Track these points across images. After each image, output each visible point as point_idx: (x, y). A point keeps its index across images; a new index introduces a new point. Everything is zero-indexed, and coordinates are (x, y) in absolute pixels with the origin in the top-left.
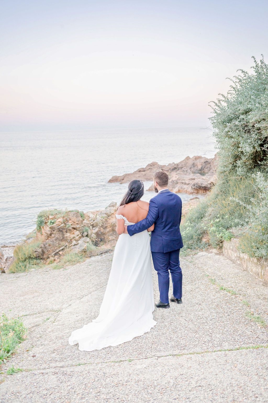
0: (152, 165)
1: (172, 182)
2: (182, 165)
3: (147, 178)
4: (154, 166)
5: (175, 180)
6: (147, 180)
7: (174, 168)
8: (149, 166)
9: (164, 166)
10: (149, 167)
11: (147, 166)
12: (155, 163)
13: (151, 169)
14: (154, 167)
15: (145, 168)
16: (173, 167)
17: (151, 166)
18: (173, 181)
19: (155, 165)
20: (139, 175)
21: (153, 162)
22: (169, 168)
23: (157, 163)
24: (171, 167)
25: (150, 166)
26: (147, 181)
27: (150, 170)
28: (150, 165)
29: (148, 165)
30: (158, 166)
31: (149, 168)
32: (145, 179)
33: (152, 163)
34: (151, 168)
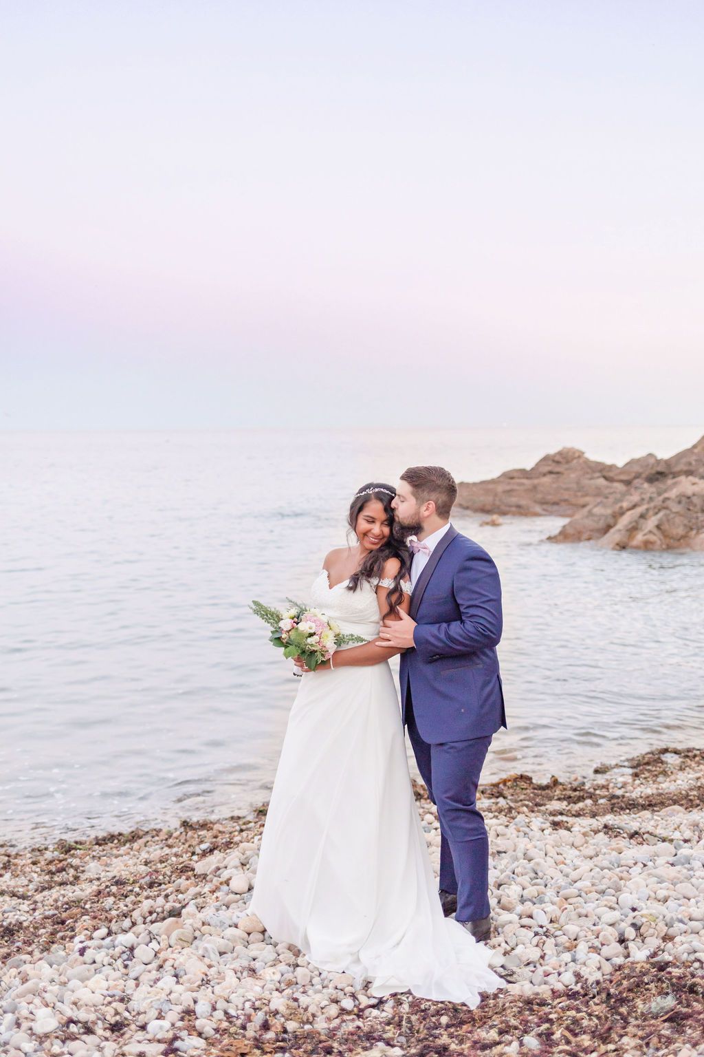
0: (561, 460)
1: (684, 500)
2: (690, 464)
3: (543, 498)
4: (568, 462)
5: (694, 495)
7: (653, 472)
8: (550, 462)
9: (611, 467)
10: (549, 465)
11: (541, 460)
12: (574, 453)
13: (558, 473)
14: (567, 466)
15: (532, 469)
16: (652, 468)
17: (558, 462)
18: (689, 498)
19: (575, 461)
20: (508, 488)
21: (564, 448)
22: (633, 475)
23: (583, 453)
24: (641, 470)
25: (554, 464)
27: (553, 476)
28: (554, 461)
29: (546, 459)
30: (585, 462)
31: (546, 469)
33: (560, 453)
34: (557, 469)
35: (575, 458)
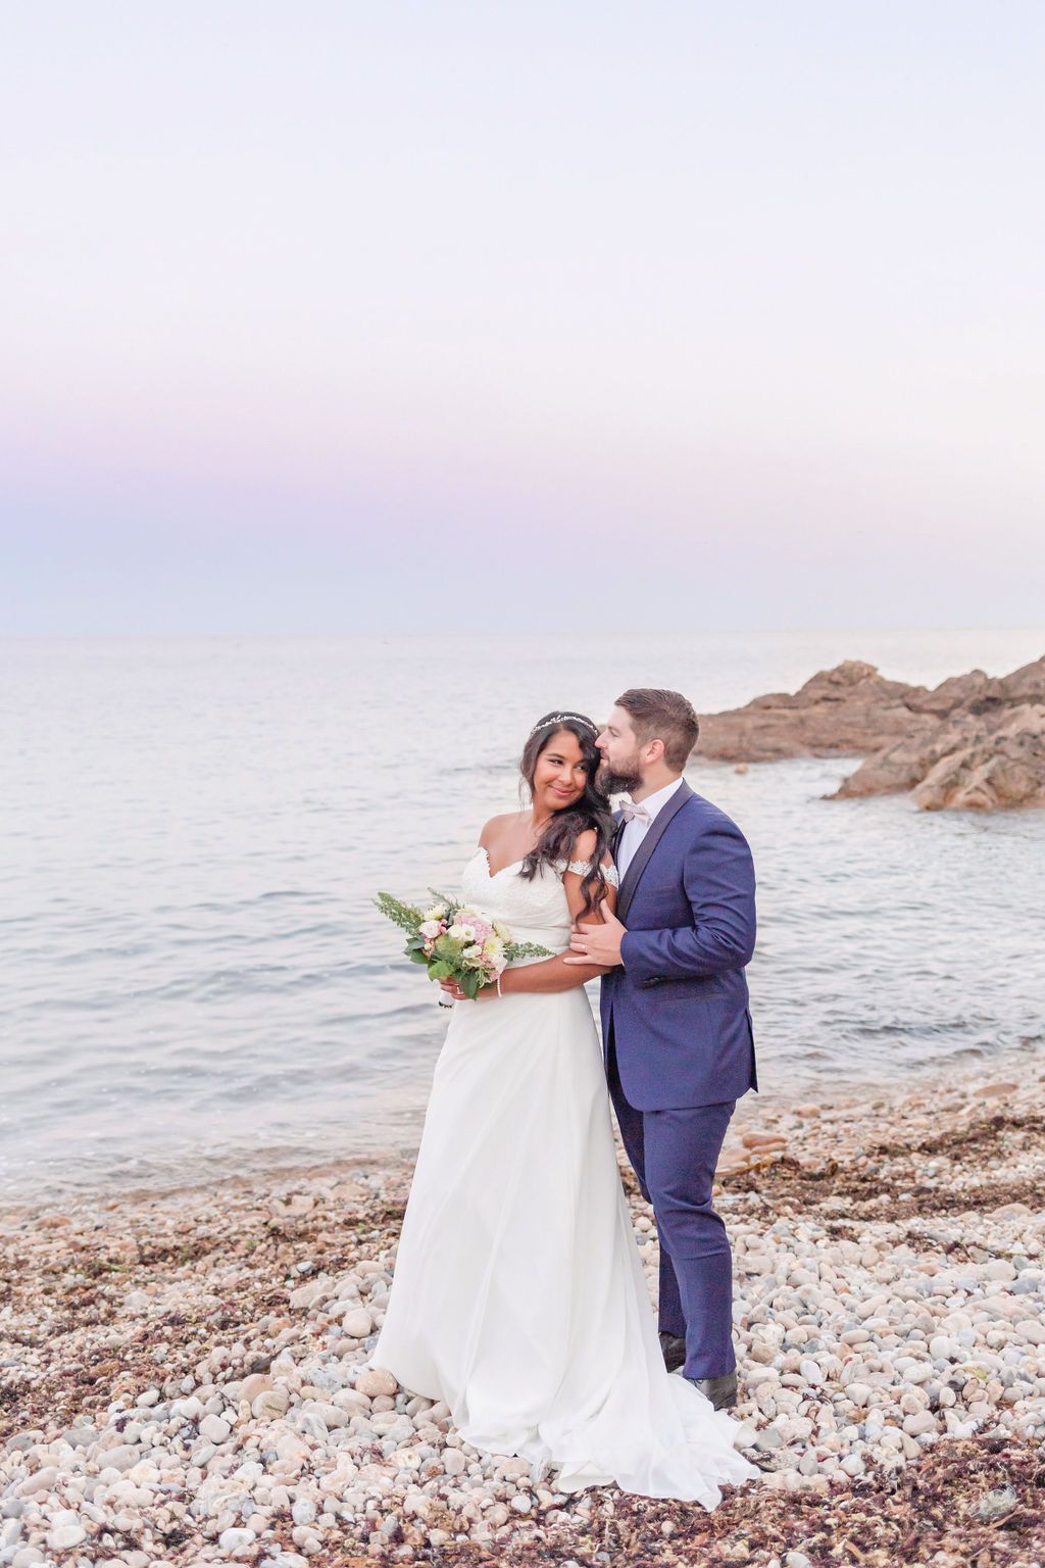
0: (842, 680)
1: (1028, 740)
2: (1037, 685)
3: (815, 738)
4: (852, 683)
5: (1043, 733)
6: (817, 751)
7: (982, 697)
8: (825, 684)
9: (918, 691)
10: (822, 688)
11: (811, 681)
12: (862, 669)
13: (837, 700)
14: (850, 689)
15: (798, 694)
16: (979, 692)
17: (837, 683)
18: (1035, 737)
19: (863, 681)
20: (763, 722)
21: (846, 662)
22: (951, 702)
23: (875, 669)
24: (963, 696)
25: (831, 686)
26: (817, 756)
27: (830, 704)
28: (831, 682)
29: (819, 678)
30: (878, 683)
31: (821, 693)
32: (802, 743)
33: (840, 670)
34: (836, 694)
35: (864, 677)
